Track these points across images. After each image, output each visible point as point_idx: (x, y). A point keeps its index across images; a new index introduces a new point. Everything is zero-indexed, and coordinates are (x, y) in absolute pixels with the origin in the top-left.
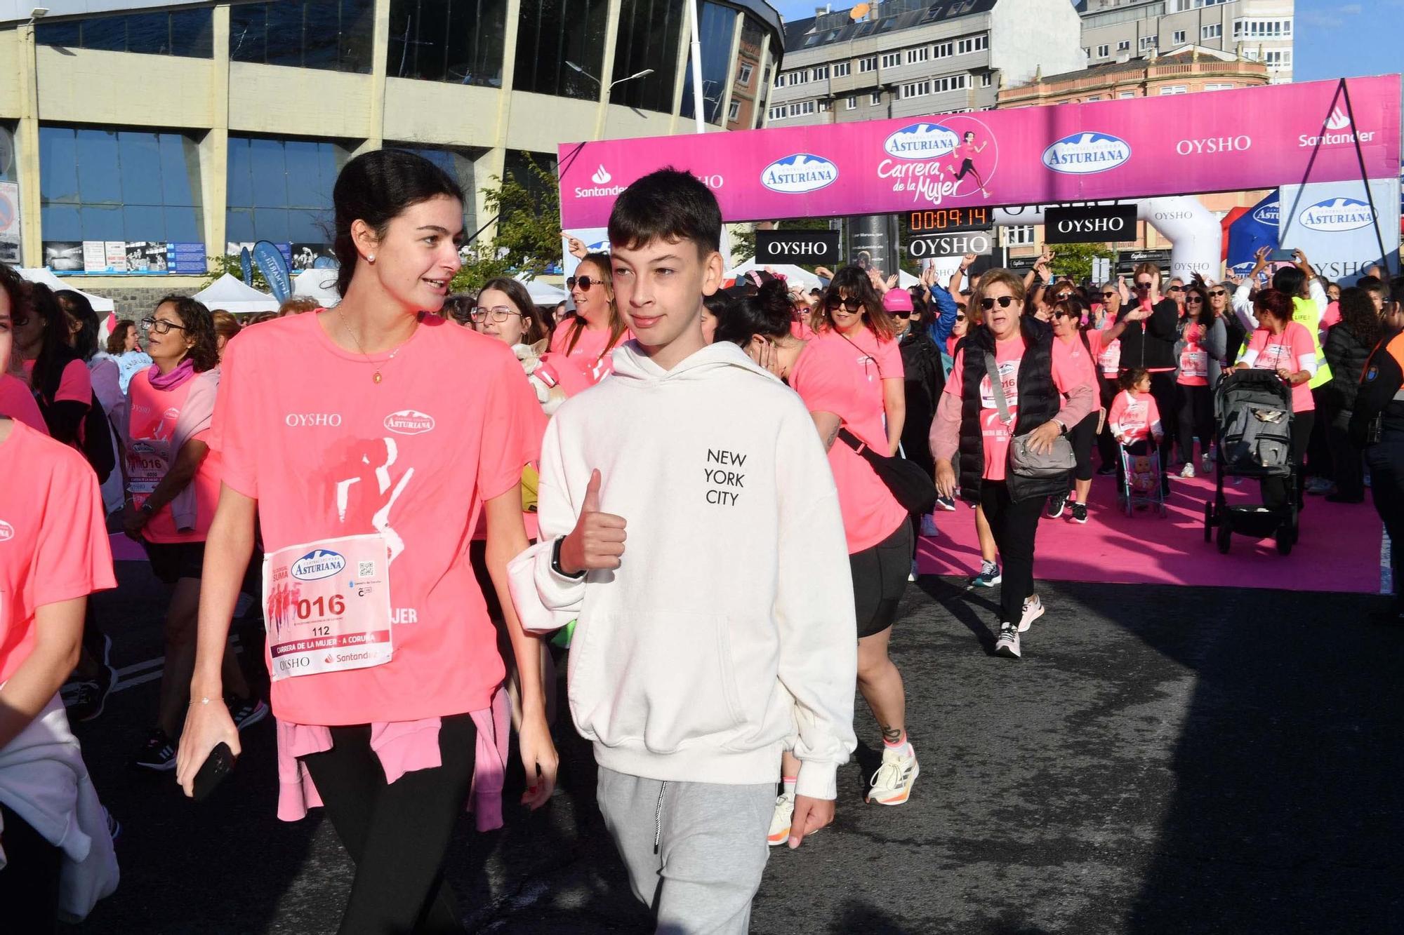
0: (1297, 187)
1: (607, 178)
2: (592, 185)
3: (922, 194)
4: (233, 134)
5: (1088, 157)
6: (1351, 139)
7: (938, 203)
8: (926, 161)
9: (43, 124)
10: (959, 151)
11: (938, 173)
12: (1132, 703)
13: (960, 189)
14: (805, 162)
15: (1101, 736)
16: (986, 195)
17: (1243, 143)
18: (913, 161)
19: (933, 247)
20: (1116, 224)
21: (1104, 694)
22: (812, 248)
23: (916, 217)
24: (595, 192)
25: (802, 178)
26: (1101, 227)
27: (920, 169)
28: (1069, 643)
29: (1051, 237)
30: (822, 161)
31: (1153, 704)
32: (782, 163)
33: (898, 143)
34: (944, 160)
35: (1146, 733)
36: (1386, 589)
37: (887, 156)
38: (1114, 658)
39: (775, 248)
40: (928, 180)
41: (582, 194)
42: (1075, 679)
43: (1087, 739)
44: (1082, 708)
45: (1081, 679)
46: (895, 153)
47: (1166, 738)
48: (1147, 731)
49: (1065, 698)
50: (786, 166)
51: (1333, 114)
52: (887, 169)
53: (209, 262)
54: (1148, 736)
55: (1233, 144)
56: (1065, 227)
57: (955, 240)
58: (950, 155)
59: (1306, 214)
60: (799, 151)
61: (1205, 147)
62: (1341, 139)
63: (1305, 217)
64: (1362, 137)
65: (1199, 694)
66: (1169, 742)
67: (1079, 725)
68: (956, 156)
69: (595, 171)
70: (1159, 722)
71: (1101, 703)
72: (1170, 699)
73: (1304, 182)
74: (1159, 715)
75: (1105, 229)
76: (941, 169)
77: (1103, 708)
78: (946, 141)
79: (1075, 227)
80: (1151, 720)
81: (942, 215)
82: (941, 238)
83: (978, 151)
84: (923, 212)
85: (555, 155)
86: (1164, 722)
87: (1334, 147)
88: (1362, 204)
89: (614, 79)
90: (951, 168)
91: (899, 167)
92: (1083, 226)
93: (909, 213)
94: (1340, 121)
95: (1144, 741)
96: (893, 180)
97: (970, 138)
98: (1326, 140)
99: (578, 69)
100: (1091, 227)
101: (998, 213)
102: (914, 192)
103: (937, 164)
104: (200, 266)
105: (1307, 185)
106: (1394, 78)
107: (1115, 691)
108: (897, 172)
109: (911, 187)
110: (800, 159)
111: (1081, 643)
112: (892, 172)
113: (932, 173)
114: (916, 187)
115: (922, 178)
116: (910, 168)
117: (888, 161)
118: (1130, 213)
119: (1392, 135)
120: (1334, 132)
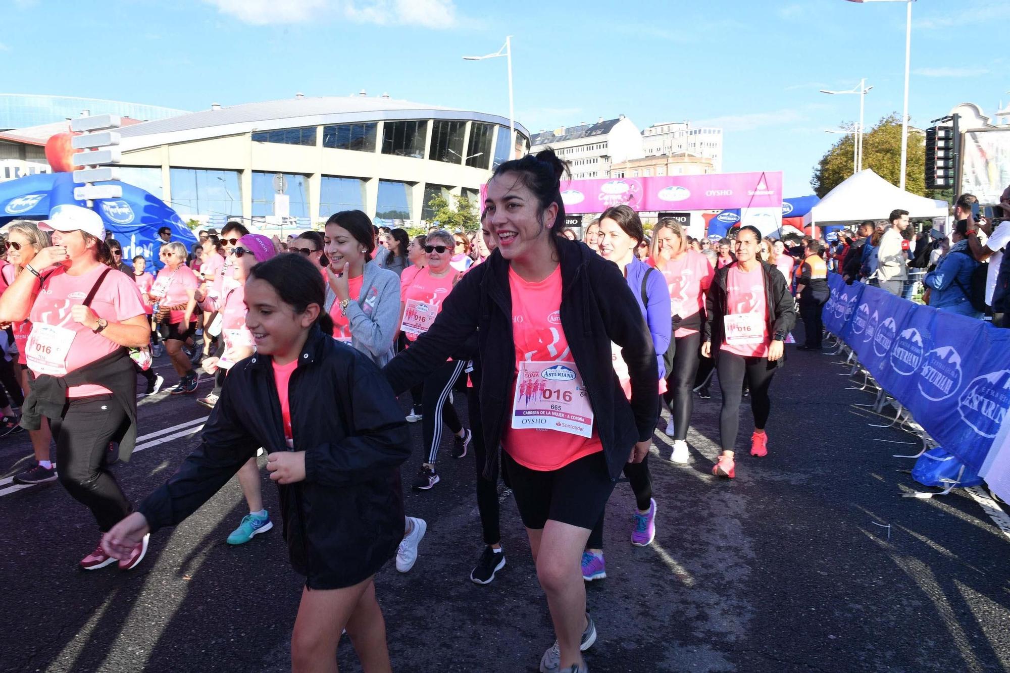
0: (746, 208)
4: (323, 175)
5: (675, 195)
6: (766, 193)
8: (617, 195)
9: (253, 171)
10: (629, 191)
11: (620, 198)
14: (572, 193)
16: (639, 207)
17: (729, 193)
20: (683, 219)
25: (570, 199)
27: (614, 197)
30: (578, 193)
33: (605, 188)
34: (623, 194)
36: (793, 341)
37: (601, 192)
46: (607, 191)
51: (760, 184)
52: (602, 197)
53: (312, 224)
55: (726, 193)
58: (625, 192)
60: (570, 189)
61: (716, 193)
62: (762, 193)
64: (771, 192)
68: (627, 193)
73: (748, 207)
78: (624, 188)
83: (635, 191)
87: (760, 196)
88: (769, 216)
89: (468, 156)
90: (625, 197)
91: (606, 195)
94: (762, 186)
96: (604, 201)
97: (633, 187)
98: (758, 193)
99: (453, 152)
103: (621, 195)
104: (308, 226)
105: (749, 209)
106: (780, 173)
108: (606, 198)
115: (614, 200)
116: (611, 196)
117: (603, 194)
118: (688, 215)
119: (779, 193)
120: (760, 190)
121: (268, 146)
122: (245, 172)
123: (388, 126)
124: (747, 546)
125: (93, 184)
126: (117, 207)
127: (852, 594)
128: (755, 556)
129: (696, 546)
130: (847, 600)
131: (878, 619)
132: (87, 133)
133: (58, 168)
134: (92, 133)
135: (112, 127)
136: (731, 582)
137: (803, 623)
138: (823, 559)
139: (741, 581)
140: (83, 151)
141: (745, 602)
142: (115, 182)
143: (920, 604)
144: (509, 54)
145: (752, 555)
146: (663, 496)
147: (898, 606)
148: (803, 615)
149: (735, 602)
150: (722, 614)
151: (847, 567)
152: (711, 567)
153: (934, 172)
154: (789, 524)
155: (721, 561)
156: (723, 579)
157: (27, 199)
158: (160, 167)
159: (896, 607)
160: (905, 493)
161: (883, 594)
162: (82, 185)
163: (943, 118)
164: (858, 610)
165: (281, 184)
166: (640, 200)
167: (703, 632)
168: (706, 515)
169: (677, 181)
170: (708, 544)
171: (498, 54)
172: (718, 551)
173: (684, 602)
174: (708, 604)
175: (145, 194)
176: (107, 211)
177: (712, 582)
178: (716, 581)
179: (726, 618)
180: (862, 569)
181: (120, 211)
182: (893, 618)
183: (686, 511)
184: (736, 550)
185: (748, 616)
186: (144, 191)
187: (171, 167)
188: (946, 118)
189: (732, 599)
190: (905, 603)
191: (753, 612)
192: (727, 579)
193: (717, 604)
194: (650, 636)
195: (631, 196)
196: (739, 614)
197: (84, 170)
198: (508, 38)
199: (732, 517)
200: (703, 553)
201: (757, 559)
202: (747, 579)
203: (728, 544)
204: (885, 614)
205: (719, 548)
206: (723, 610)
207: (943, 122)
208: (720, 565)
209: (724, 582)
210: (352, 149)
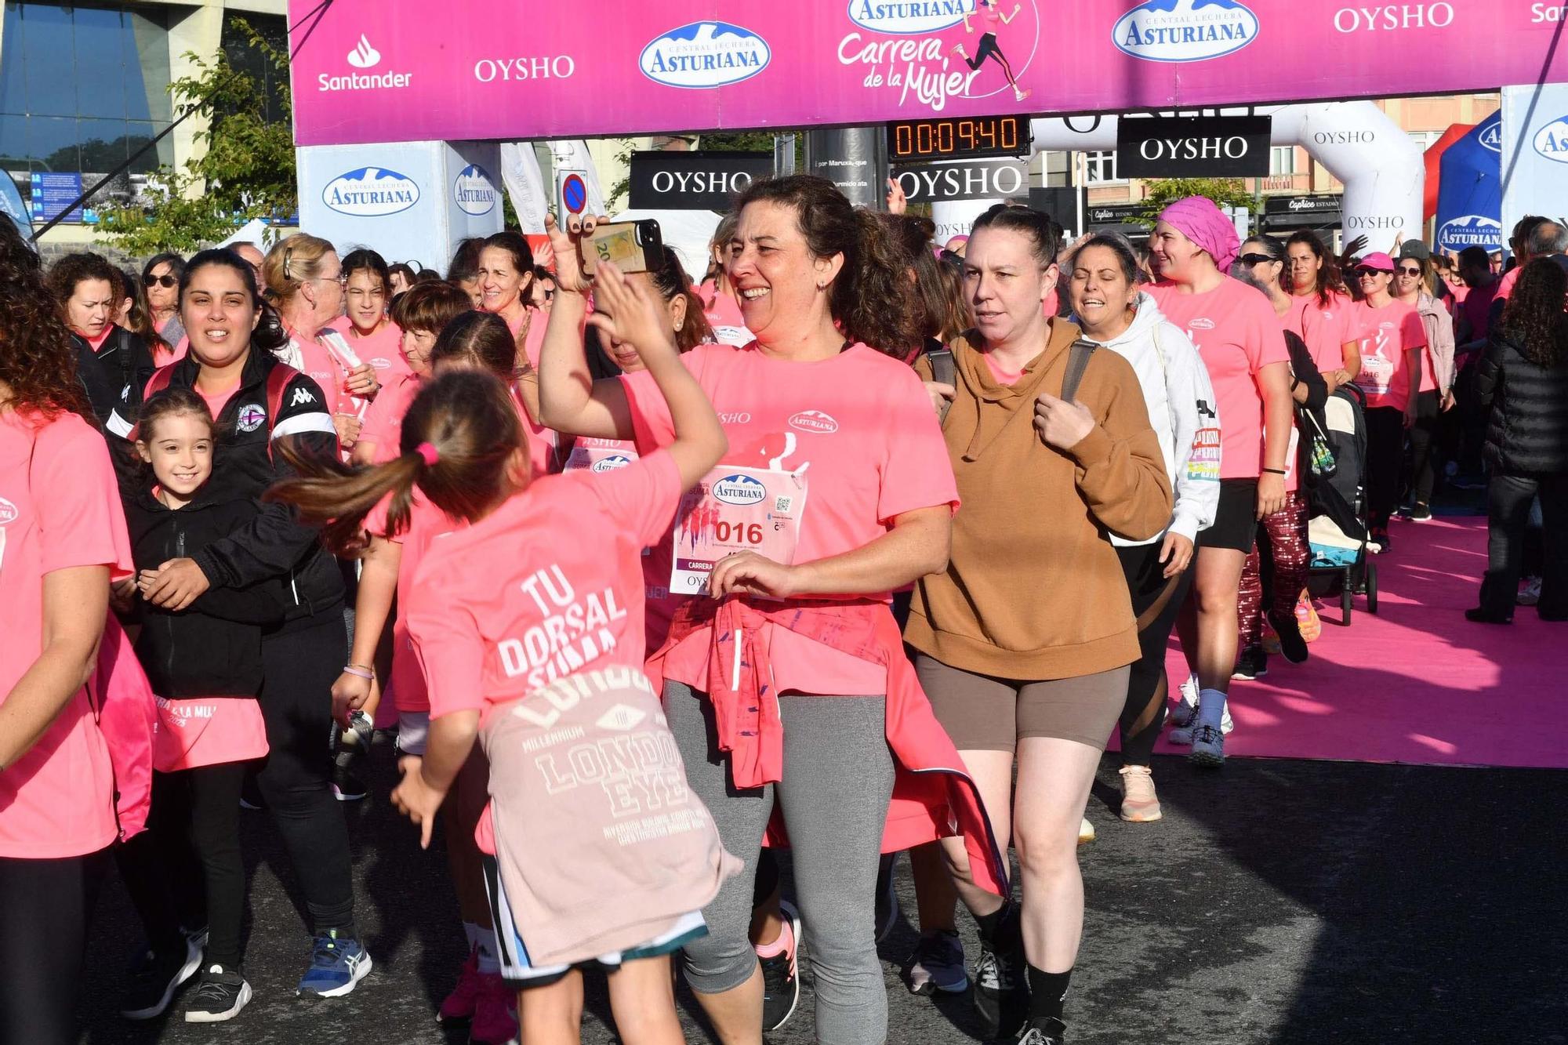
0: (1533, 88)
1: (373, 58)
2: (348, 70)
3: (912, 93)
5: (1188, 34)
7: (939, 108)
8: (919, 37)
10: (973, 20)
11: (936, 55)
12: (1205, 965)
13: (976, 86)
14: (714, 35)
15: (1144, 1023)
16: (1019, 96)
18: (897, 36)
19: (932, 184)
20: (1236, 147)
21: (1160, 951)
22: (728, 182)
23: (904, 132)
24: (353, 82)
25: (709, 62)
26: (1211, 152)
27: (908, 51)
28: (1112, 861)
29: (1128, 166)
30: (743, 34)
31: (1240, 967)
32: (674, 36)
33: (871, 6)
34: (949, 35)
35: (1221, 1018)
37: (854, 27)
38: (1186, 887)
39: (663, 182)
40: (923, 69)
41: (330, 84)
42: (1113, 924)
43: (1119, 1029)
44: (1119, 976)
45: (1125, 924)
46: (866, 23)
47: (1254, 1025)
48: (1224, 1013)
49: (1094, 957)
50: (681, 41)
52: (851, 50)
54: (1224, 1022)
55: (1426, 16)
56: (1152, 150)
57: (968, 171)
58: (960, 26)
59: (1544, 135)
60: (704, 16)
61: (1380, 20)
63: (1542, 138)
65: (1322, 947)
66: (1258, 1033)
67: (1109, 1005)
68: (969, 29)
69: (354, 47)
70: (1246, 997)
71: (1152, 966)
72: (1270, 956)
73: (1541, 81)
74: (1247, 986)
75: (1217, 156)
76: (943, 52)
77: (1154, 974)
78: (952, 3)
79: (1167, 150)
80: (1233, 994)
81: (945, 130)
82: (945, 168)
83: (1007, 22)
84: (914, 123)
85: (284, 17)
86: (1254, 997)
90: (960, 49)
91: (873, 46)
92: (1182, 150)
93: (891, 125)
95: (1217, 1032)
96: (862, 69)
100: (1194, 150)
101: (1037, 127)
103: (938, 42)
105: (1546, 87)
107: (1179, 943)
108: (870, 54)
109: (894, 81)
110: (706, 30)
111: (1133, 861)
112: (863, 53)
113: (929, 57)
114: (903, 81)
115: (912, 65)
116: (893, 49)
117: (856, 36)
118: (1258, 129)
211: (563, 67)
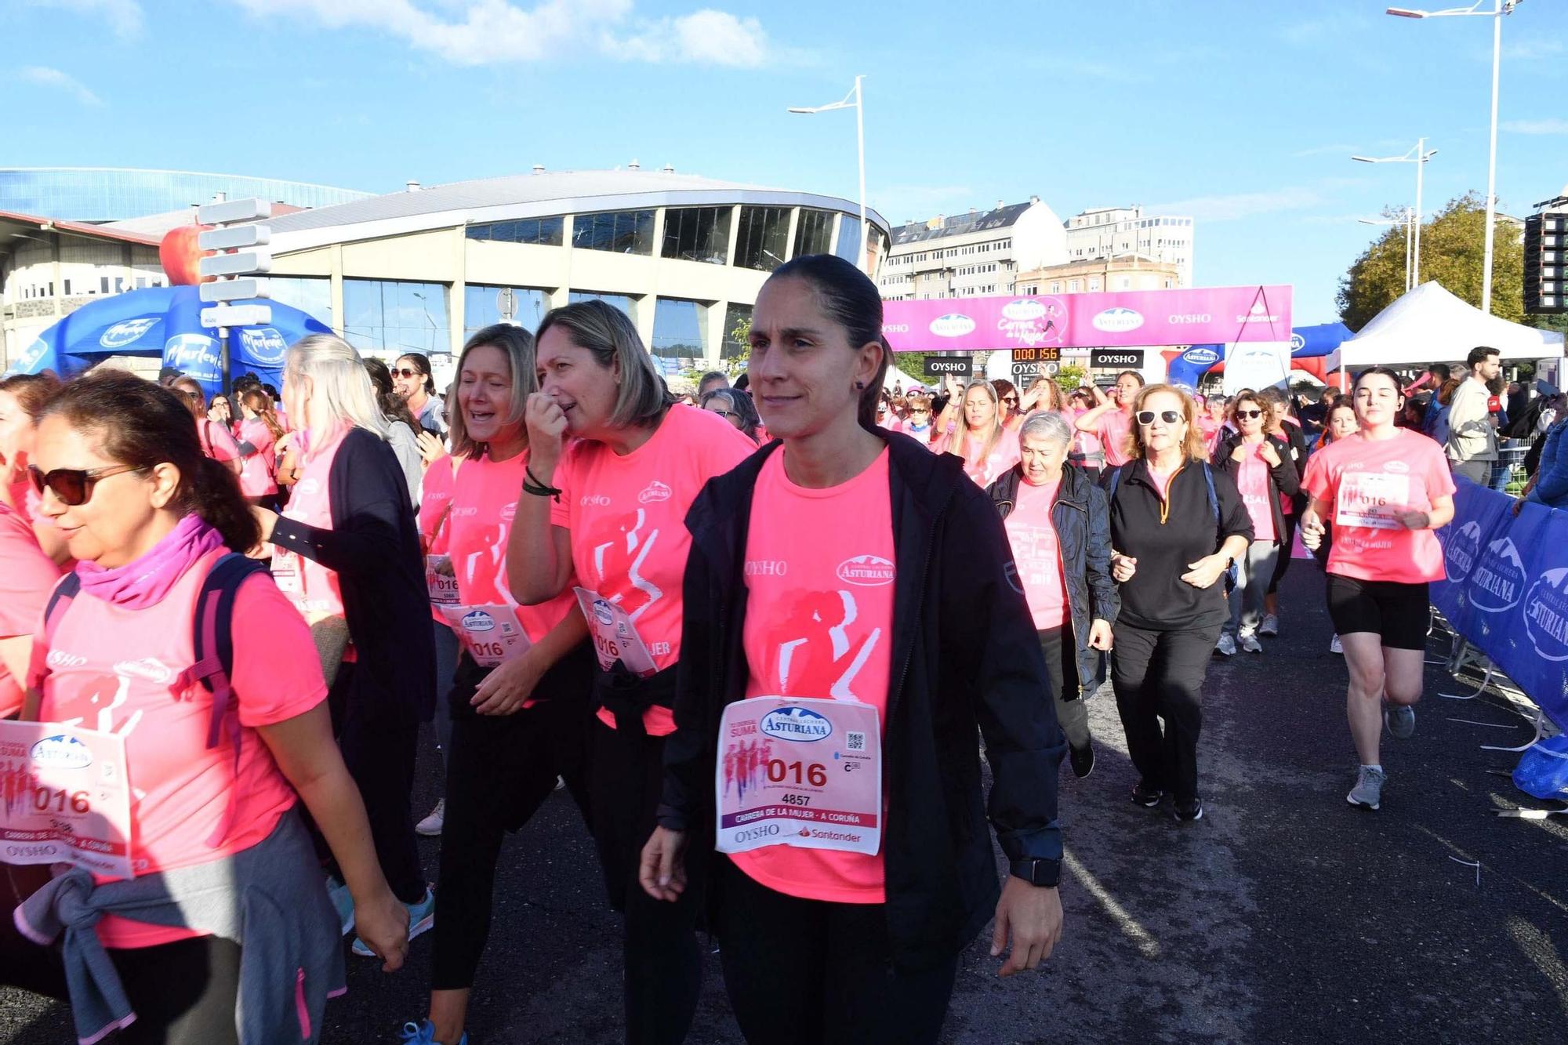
0: (1233, 343)
3: (1024, 339)
5: (1119, 322)
6: (1266, 319)
7: (1032, 344)
8: (1026, 321)
9: (468, 284)
10: (1045, 315)
11: (1033, 328)
13: (1045, 338)
14: (956, 319)
16: (1060, 341)
17: (1206, 318)
19: (1026, 369)
20: (1132, 359)
22: (957, 367)
23: (1018, 352)
25: (954, 328)
27: (1023, 326)
29: (1095, 364)
30: (966, 318)
32: (942, 319)
33: (1009, 310)
34: (1037, 321)
37: (1002, 316)
40: (1027, 332)
46: (1010, 316)
50: (945, 320)
51: (1256, 305)
52: (1002, 325)
55: (1200, 319)
56: (1103, 359)
57: (1039, 365)
58: (1041, 318)
61: (1185, 320)
62: (1259, 319)
64: (1273, 318)
68: (1043, 318)
73: (1237, 341)
76: (1035, 325)
78: (1039, 310)
81: (1033, 352)
82: (1031, 364)
84: (1022, 349)
87: (1256, 324)
88: (1271, 355)
90: (1040, 325)
91: (1010, 323)
93: (1013, 350)
94: (1259, 308)
96: (1006, 331)
97: (1052, 308)
98: (1252, 319)
99: (771, 255)
101: (1063, 352)
102: (1018, 339)
103: (1033, 323)
105: (1238, 344)
106: (1289, 287)
108: (1009, 326)
109: (1017, 335)
110: (953, 317)
112: (1006, 326)
113: (1030, 328)
114: (1022, 335)
115: (1023, 330)
116: (1017, 324)
117: (1004, 320)
119: (1287, 318)
120: (1256, 315)
121: (490, 246)
122: (454, 284)
123: (672, 215)
124: (1243, 891)
125: (229, 303)
126: (264, 338)
127: (1420, 978)
128: (1256, 908)
129: (1161, 890)
130: (1412, 988)
131: (1465, 1022)
132: (221, 227)
133: (179, 279)
134: (230, 227)
135: (258, 217)
136: (1217, 952)
137: (1339, 1023)
138: (1369, 916)
139: (1234, 950)
140: (215, 254)
141: (1242, 985)
142: (262, 300)
143: (1534, 998)
144: (859, 104)
145: (1251, 906)
146: (1106, 805)
147: (1497, 1000)
148: (1339, 1010)
149: (1225, 985)
150: (1204, 1005)
151: (1409, 931)
152: (1185, 924)
153: (1538, 287)
154: (1312, 857)
155: (1201, 914)
156: (1205, 945)
157: (132, 326)
158: (329, 277)
159: (1494, 1000)
160: (1503, 809)
161: (1470, 979)
162: (213, 305)
163: (1553, 201)
164: (1431, 1004)
165: (509, 304)
166: (1063, 330)
167: (1174, 1034)
168: (1175, 838)
169: (1123, 301)
170: (1179, 885)
171: (841, 105)
172: (1195, 898)
173: (1141, 982)
174: (1181, 987)
175: (306, 318)
176: (247, 345)
177: (1189, 951)
178: (1193, 949)
179: (1211, 1011)
180: (1435, 935)
181: (267, 343)
182: (1489, 1020)
183: (1142, 831)
184: (1226, 897)
185: (1248, 1009)
186: (304, 314)
187: (345, 278)
188: (1558, 199)
189: (1221, 980)
190: (1509, 994)
191: (1255, 1003)
192: (1211, 946)
193: (1196, 986)
194: (1088, 1038)
195: (1050, 324)
196: (1233, 1006)
197: (216, 282)
198: (858, 79)
199: (1219, 843)
200: (1171, 903)
201: (1260, 913)
202: (1244, 946)
203: (1212, 888)
204: (1475, 1013)
205: (1197, 894)
206: (1206, 997)
207: (1554, 206)
208: (1200, 923)
209: (1207, 951)
210: (617, 251)
211: (904, 328)
